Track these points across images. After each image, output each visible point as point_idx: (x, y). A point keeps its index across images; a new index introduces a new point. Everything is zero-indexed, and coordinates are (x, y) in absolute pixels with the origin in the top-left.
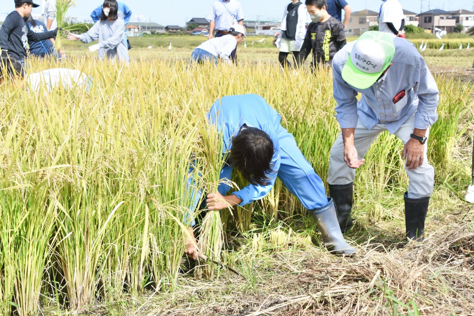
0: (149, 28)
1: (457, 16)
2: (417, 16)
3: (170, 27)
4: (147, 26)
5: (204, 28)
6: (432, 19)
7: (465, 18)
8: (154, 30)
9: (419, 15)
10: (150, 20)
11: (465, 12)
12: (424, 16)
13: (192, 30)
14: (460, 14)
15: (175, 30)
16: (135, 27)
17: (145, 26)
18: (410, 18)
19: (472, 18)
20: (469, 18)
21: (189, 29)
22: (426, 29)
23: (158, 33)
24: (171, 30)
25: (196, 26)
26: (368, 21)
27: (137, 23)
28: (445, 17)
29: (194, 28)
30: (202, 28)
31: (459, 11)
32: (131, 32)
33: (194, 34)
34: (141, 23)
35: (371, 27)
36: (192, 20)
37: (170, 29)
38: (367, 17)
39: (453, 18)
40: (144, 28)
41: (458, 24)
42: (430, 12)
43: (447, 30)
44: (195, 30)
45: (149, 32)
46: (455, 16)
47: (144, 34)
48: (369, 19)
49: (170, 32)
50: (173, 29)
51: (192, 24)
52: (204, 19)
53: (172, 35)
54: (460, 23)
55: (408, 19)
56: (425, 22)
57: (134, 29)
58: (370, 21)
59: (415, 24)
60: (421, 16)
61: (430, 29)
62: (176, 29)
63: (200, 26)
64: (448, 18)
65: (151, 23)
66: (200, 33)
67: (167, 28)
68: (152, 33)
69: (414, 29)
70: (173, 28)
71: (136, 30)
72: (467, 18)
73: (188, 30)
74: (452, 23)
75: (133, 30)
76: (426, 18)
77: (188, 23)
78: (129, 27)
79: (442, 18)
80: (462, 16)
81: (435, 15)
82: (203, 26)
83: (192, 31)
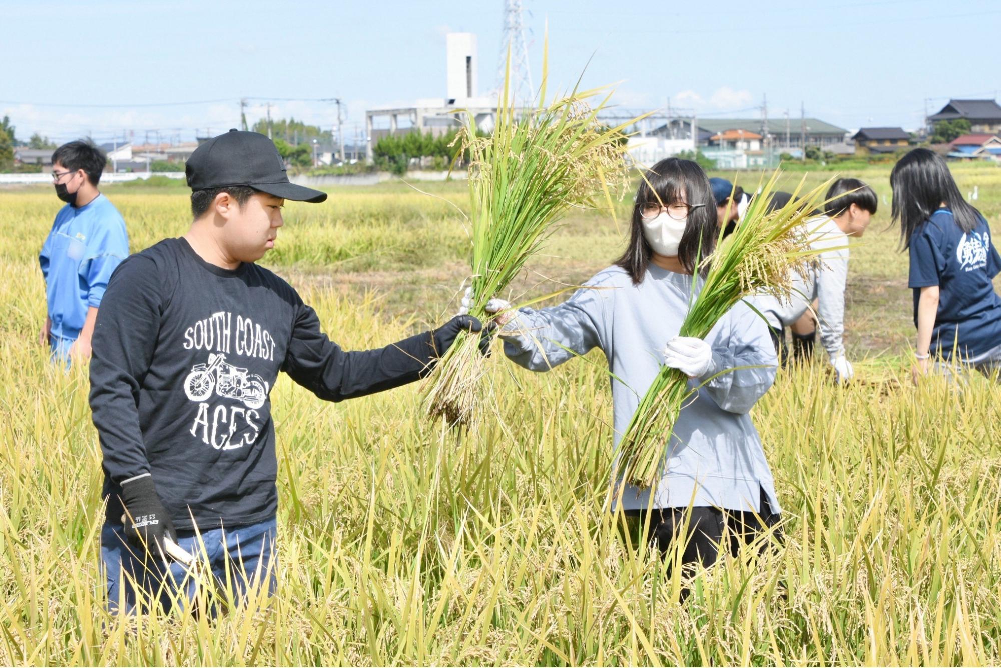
0: (795, 138)
3: (870, 136)
4: (788, 131)
5: (991, 135)
8: (812, 144)
10: (803, 113)
13: (949, 141)
15: (888, 145)
16: (750, 135)
17: (779, 130)
21: (939, 138)
23: (827, 156)
24: (874, 145)
25: (962, 128)
27: (758, 122)
29: (956, 136)
30: (982, 134)
32: (738, 152)
33: (956, 155)
34: (770, 122)
36: (949, 109)
37: (871, 140)
40: (779, 137)
44: (957, 142)
45: (797, 152)
47: (783, 157)
49: (872, 150)
50: (880, 141)
51: (950, 121)
52: (992, 102)
53: (880, 160)
57: (748, 141)
62: (894, 141)
63: (977, 129)
65: (804, 122)
66: (975, 153)
67: (861, 138)
68: (808, 156)
70: (881, 137)
71: (755, 146)
73: (934, 142)
75: (745, 145)
77: (932, 120)
78: (731, 136)
82: (986, 129)
83: (950, 146)
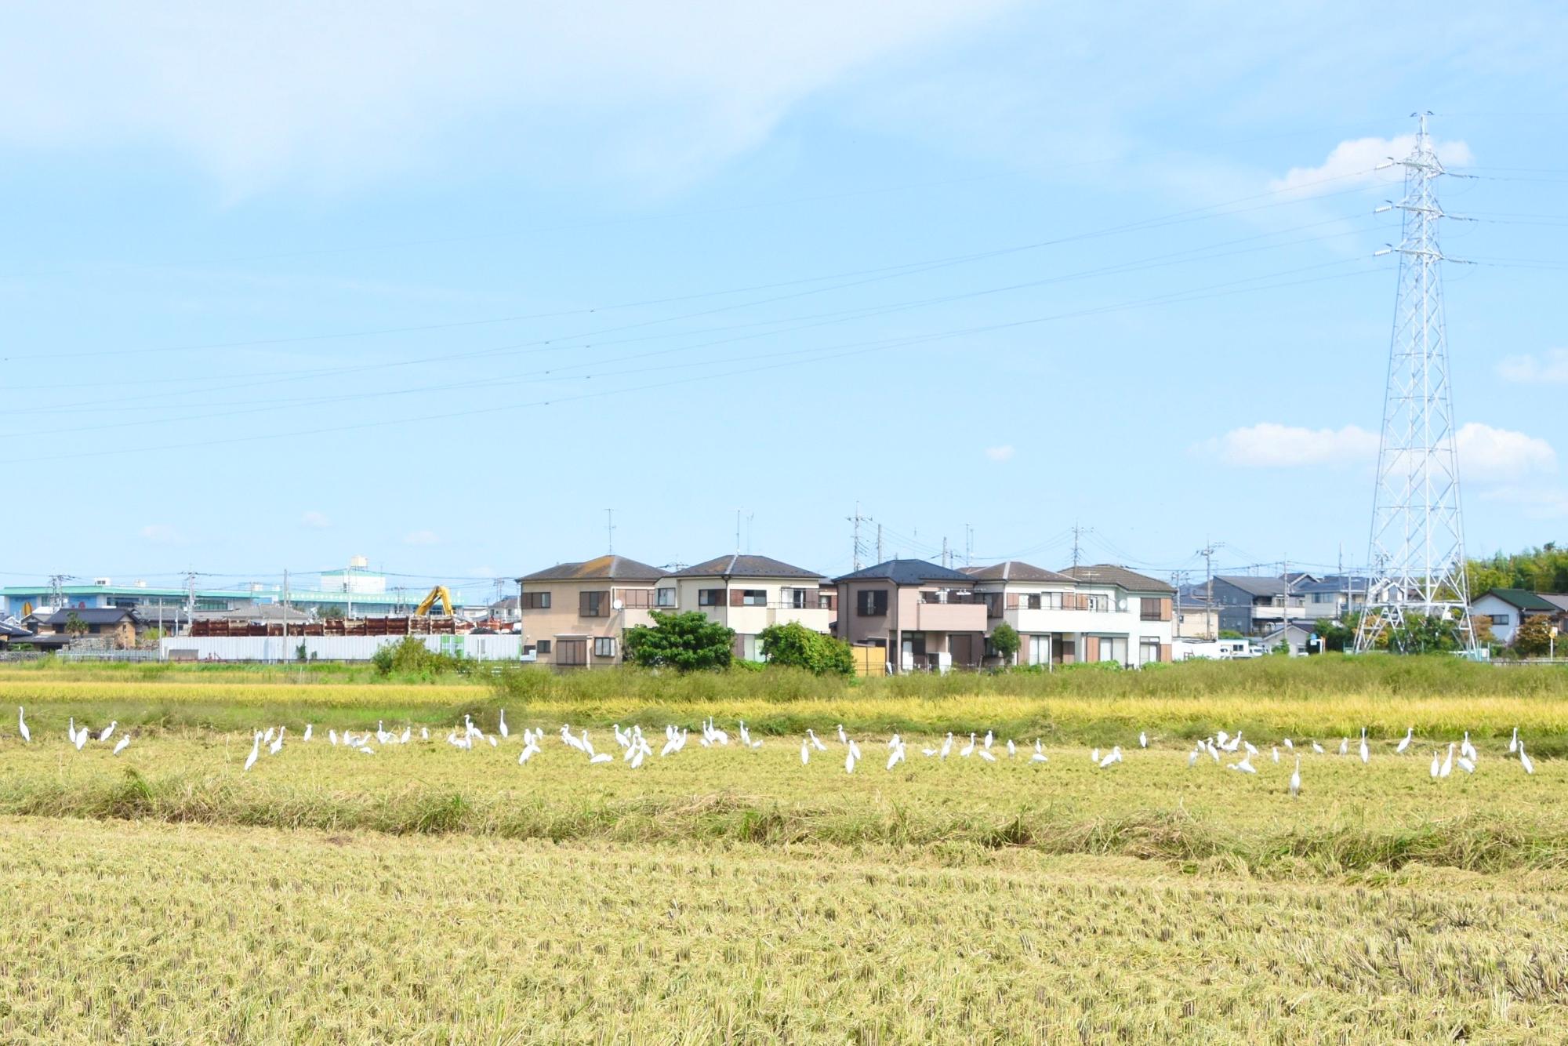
1: (995, 589)
2: (823, 586)
6: (890, 601)
7: (1024, 601)
9: (836, 584)
11: (1026, 574)
12: (855, 589)
14: (1004, 582)
18: (797, 593)
19: (1057, 601)
20: (1045, 601)
22: (864, 642)
26: (617, 604)
28: (943, 595)
31: (999, 568)
35: (631, 631)
38: (615, 588)
39: (976, 599)
41: (997, 623)
42: (879, 573)
43: (951, 650)
46: (983, 589)
48: (624, 595)
54: (1008, 617)
55: (788, 598)
56: (862, 611)
58: (627, 606)
59: (818, 620)
60: (843, 589)
61: (880, 643)
64: (954, 599)
69: (805, 642)
72: (1035, 602)
74: (972, 618)
76: (862, 596)
79: (931, 598)
80: (1016, 592)
81: (899, 585)
